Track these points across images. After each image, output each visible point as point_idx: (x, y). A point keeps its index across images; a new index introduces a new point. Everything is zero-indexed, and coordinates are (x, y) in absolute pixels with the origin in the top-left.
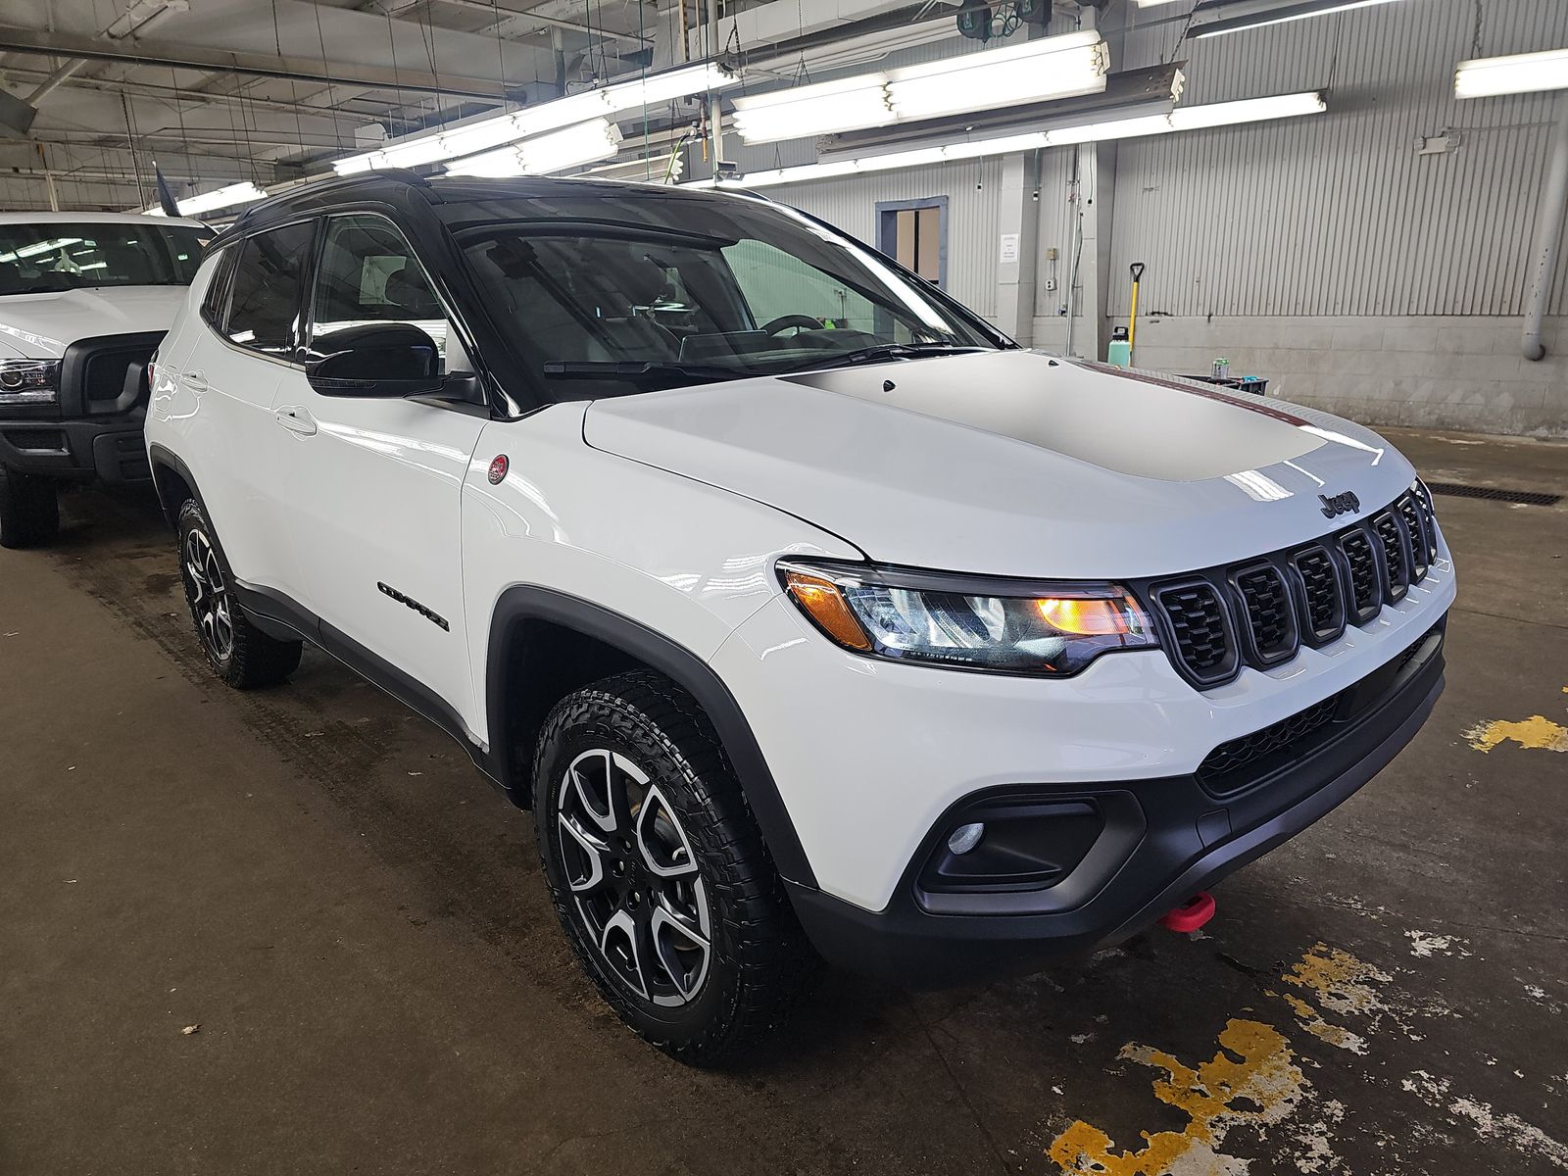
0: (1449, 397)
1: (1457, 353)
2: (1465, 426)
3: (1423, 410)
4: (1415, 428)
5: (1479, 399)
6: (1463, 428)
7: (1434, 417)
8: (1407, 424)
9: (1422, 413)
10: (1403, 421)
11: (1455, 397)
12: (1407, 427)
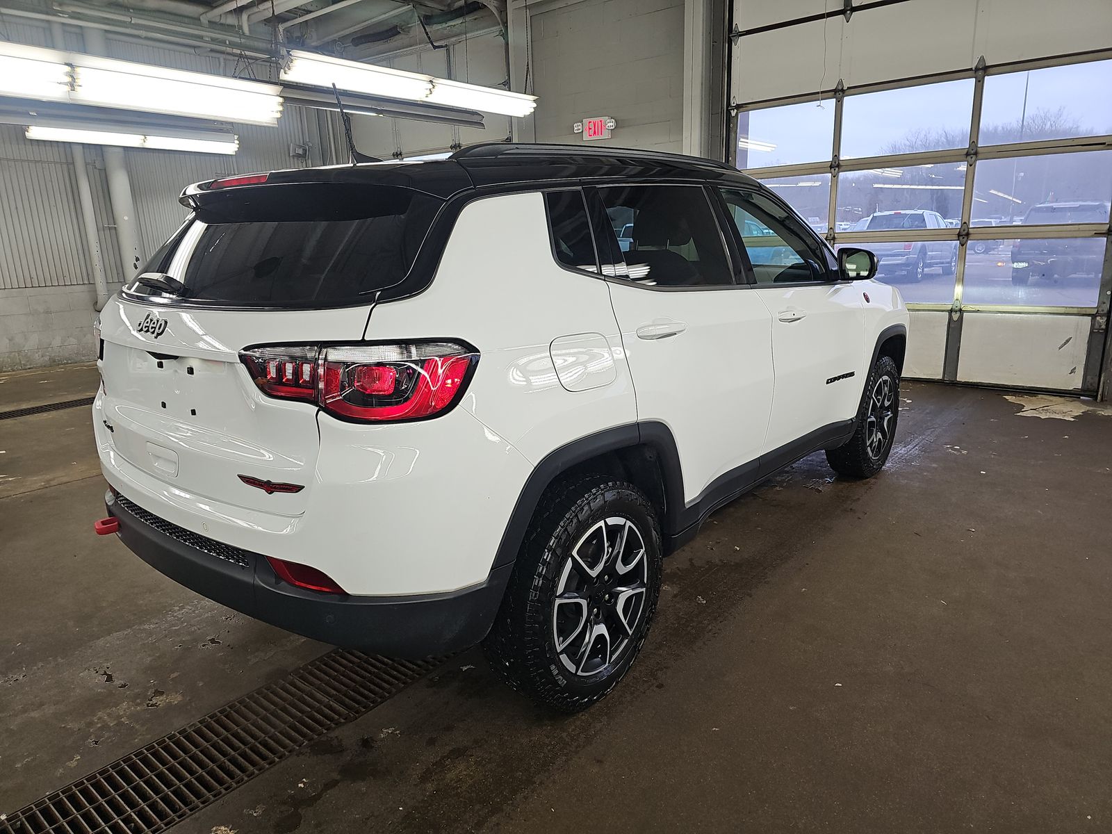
0: (53, 343)
1: (47, 312)
2: (70, 360)
3: (37, 355)
4: (36, 368)
5: (73, 341)
6: (69, 362)
7: (47, 358)
8: (29, 367)
9: (38, 358)
10: (24, 365)
11: (57, 342)
12: (29, 369)
